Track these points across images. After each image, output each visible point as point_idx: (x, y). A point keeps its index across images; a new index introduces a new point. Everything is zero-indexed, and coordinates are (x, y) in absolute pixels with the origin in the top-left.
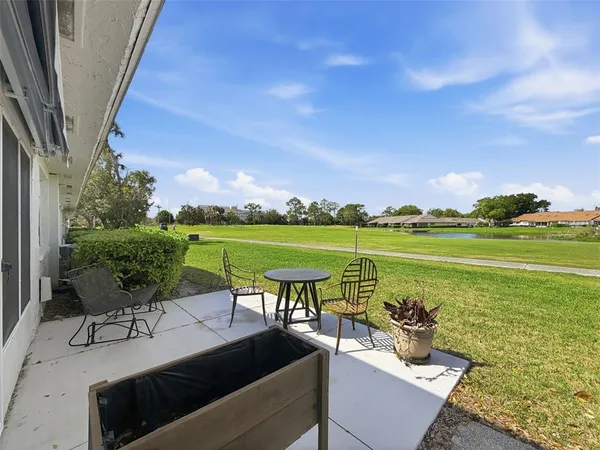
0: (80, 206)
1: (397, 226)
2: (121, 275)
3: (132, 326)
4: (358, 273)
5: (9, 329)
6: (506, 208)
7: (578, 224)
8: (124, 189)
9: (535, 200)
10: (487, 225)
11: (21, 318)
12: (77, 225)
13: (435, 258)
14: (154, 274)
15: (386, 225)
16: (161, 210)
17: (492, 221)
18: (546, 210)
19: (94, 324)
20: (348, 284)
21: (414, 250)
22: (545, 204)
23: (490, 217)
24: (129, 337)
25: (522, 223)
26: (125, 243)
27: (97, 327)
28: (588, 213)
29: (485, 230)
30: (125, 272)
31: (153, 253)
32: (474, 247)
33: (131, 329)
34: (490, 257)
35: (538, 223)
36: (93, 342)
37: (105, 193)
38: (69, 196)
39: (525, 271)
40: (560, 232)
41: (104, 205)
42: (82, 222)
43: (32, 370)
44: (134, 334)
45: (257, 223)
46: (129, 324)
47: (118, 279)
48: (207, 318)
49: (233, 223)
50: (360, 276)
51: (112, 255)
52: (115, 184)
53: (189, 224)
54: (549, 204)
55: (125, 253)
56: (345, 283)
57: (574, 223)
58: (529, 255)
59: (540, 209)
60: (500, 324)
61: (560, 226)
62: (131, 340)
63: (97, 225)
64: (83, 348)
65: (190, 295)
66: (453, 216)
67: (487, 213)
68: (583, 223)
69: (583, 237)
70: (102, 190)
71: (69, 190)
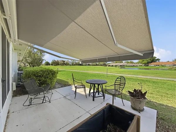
0: (23, 60)
1: (116, 66)
2: (38, 82)
3: (44, 99)
4: (120, 81)
5: (4, 102)
6: (147, 61)
7: (168, 65)
8: (36, 55)
9: (156, 58)
10: (142, 66)
11: (7, 97)
12: (21, 66)
13: (130, 76)
14: (49, 81)
15: (112, 66)
16: (46, 61)
17: (143, 65)
18: (159, 61)
19: (31, 99)
20: (116, 85)
21: (122, 73)
22: (158, 60)
23: (143, 64)
24: (43, 103)
25: (152, 65)
26: (39, 71)
27: (32, 99)
28: (171, 62)
29: (141, 67)
30: (39, 80)
31: (48, 74)
32: (140, 72)
33: (43, 100)
34: (146, 75)
35: (157, 65)
36: (31, 104)
37: (30, 56)
38: (19, 57)
39: (158, 79)
40: (163, 68)
41: (29, 60)
42: (22, 65)
43: (11, 115)
44: (44, 101)
45: (75, 65)
46: (43, 98)
47: (37, 83)
48: (67, 95)
49: (68, 65)
50: (120, 82)
51: (35, 75)
52: (33, 53)
53: (55, 65)
54: (160, 60)
55: (40, 75)
56: (116, 84)
57: (167, 65)
58: (157, 75)
59: (157, 61)
60: (159, 96)
61: (163, 66)
62: (43, 104)
63: (27, 66)
64: (28, 107)
65: (59, 88)
66: (132, 63)
67: (142, 62)
68: (170, 65)
69: (170, 69)
70: (29, 55)
71: (20, 55)
